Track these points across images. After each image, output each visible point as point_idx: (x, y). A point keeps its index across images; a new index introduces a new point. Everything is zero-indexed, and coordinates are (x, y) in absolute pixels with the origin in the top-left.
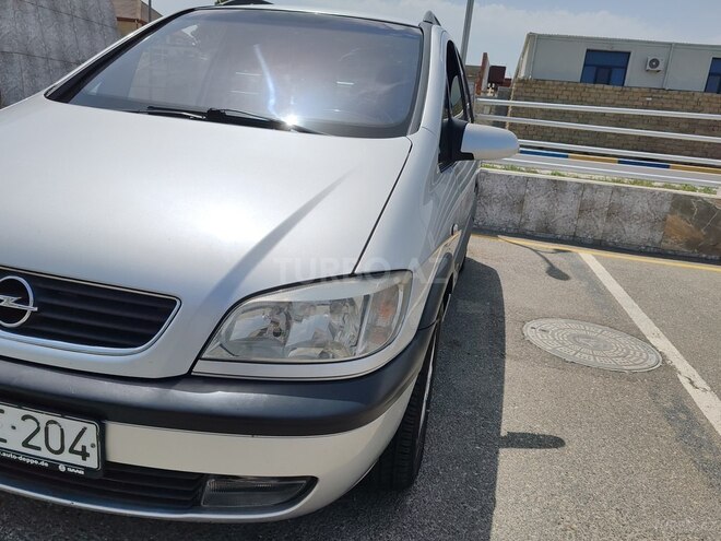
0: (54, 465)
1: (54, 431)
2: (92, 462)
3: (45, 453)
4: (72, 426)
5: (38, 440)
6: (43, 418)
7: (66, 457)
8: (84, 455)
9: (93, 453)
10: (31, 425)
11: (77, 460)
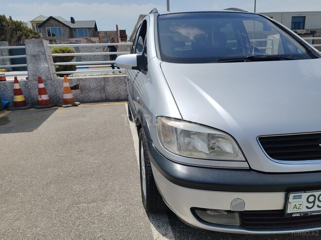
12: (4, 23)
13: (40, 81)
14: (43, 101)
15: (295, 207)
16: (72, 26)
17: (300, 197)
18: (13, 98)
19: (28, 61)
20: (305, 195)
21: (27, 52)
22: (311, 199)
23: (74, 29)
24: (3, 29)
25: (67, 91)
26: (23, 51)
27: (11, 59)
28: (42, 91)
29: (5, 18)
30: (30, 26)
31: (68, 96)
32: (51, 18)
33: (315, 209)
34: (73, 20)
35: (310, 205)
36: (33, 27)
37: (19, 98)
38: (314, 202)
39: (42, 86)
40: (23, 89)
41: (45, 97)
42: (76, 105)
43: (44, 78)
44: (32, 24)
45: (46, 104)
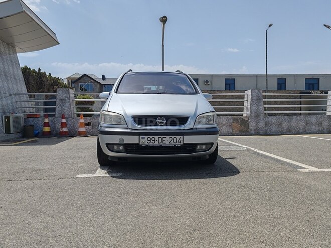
0: (175, 145)
1: (175, 139)
2: (182, 144)
3: (173, 144)
4: (178, 137)
5: (172, 142)
6: (173, 137)
7: (177, 143)
8: (180, 142)
9: (182, 142)
10: (171, 139)
11: (179, 143)
12: (44, 79)
13: (63, 117)
14: (63, 132)
15: (142, 142)
16: (103, 82)
17: (144, 138)
18: (42, 129)
19: (57, 103)
20: (146, 137)
21: (58, 97)
22: (149, 139)
23: (104, 85)
24: (42, 84)
25: (81, 125)
26: (54, 97)
27: (45, 108)
28: (63, 125)
29: (45, 74)
30: (66, 82)
31: (82, 129)
32: (85, 75)
33: (151, 144)
34: (104, 77)
35: (149, 142)
36: (69, 83)
37: (47, 129)
38: (150, 140)
39: (64, 121)
40: (50, 124)
41: (65, 129)
42: (87, 137)
43: (66, 116)
44: (68, 81)
45: (65, 134)
